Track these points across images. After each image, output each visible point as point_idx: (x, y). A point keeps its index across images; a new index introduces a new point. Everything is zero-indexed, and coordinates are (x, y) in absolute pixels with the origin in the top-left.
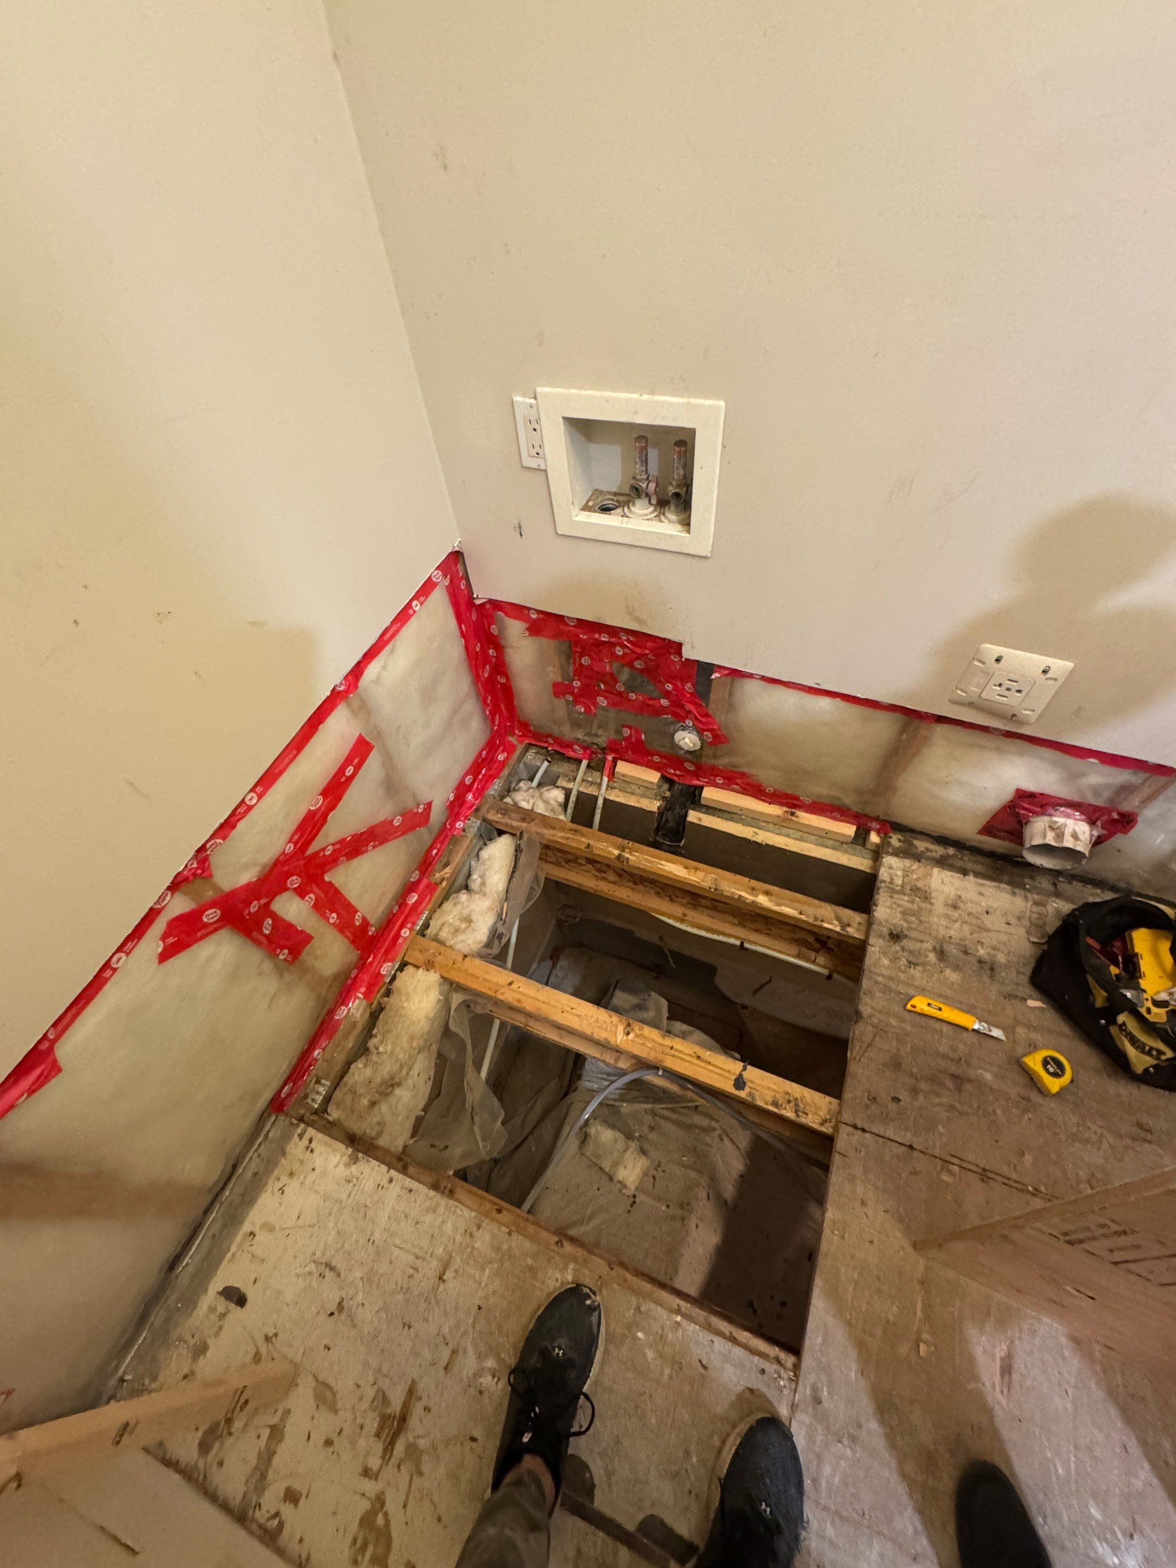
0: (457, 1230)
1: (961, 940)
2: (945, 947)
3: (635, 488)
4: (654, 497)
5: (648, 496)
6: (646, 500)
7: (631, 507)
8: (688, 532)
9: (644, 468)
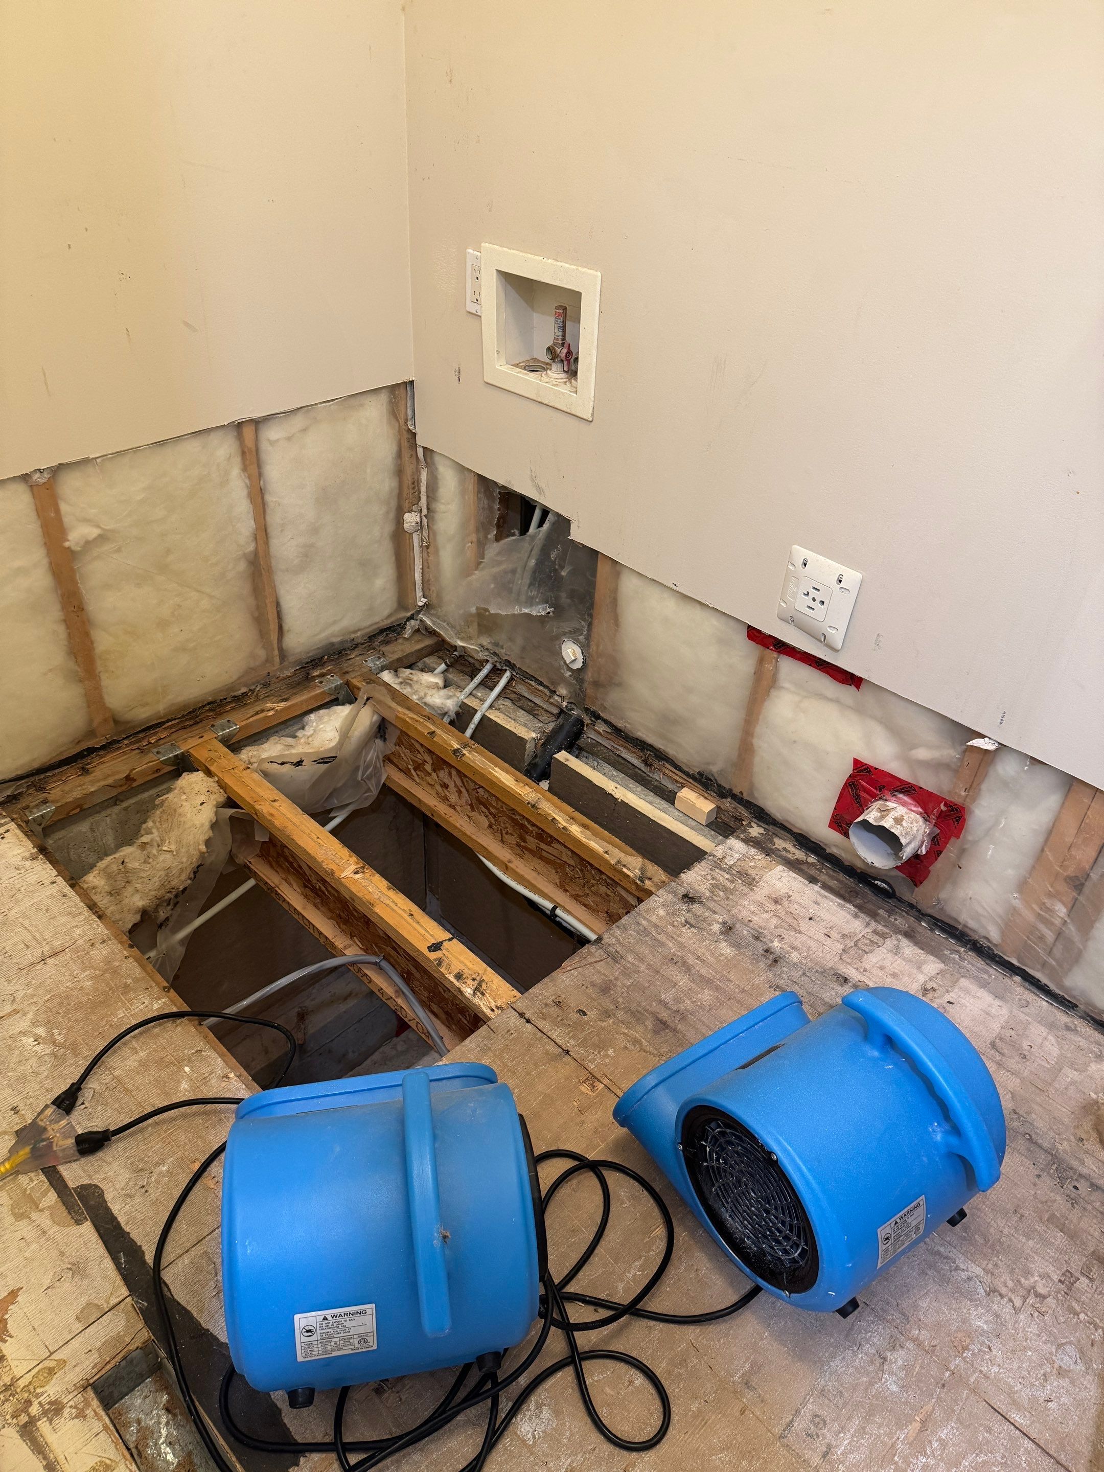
0: (83, 937)
1: (760, 927)
2: (738, 925)
3: (550, 350)
4: (565, 363)
5: (562, 361)
6: (560, 365)
7: (548, 371)
8: (576, 392)
9: (560, 334)
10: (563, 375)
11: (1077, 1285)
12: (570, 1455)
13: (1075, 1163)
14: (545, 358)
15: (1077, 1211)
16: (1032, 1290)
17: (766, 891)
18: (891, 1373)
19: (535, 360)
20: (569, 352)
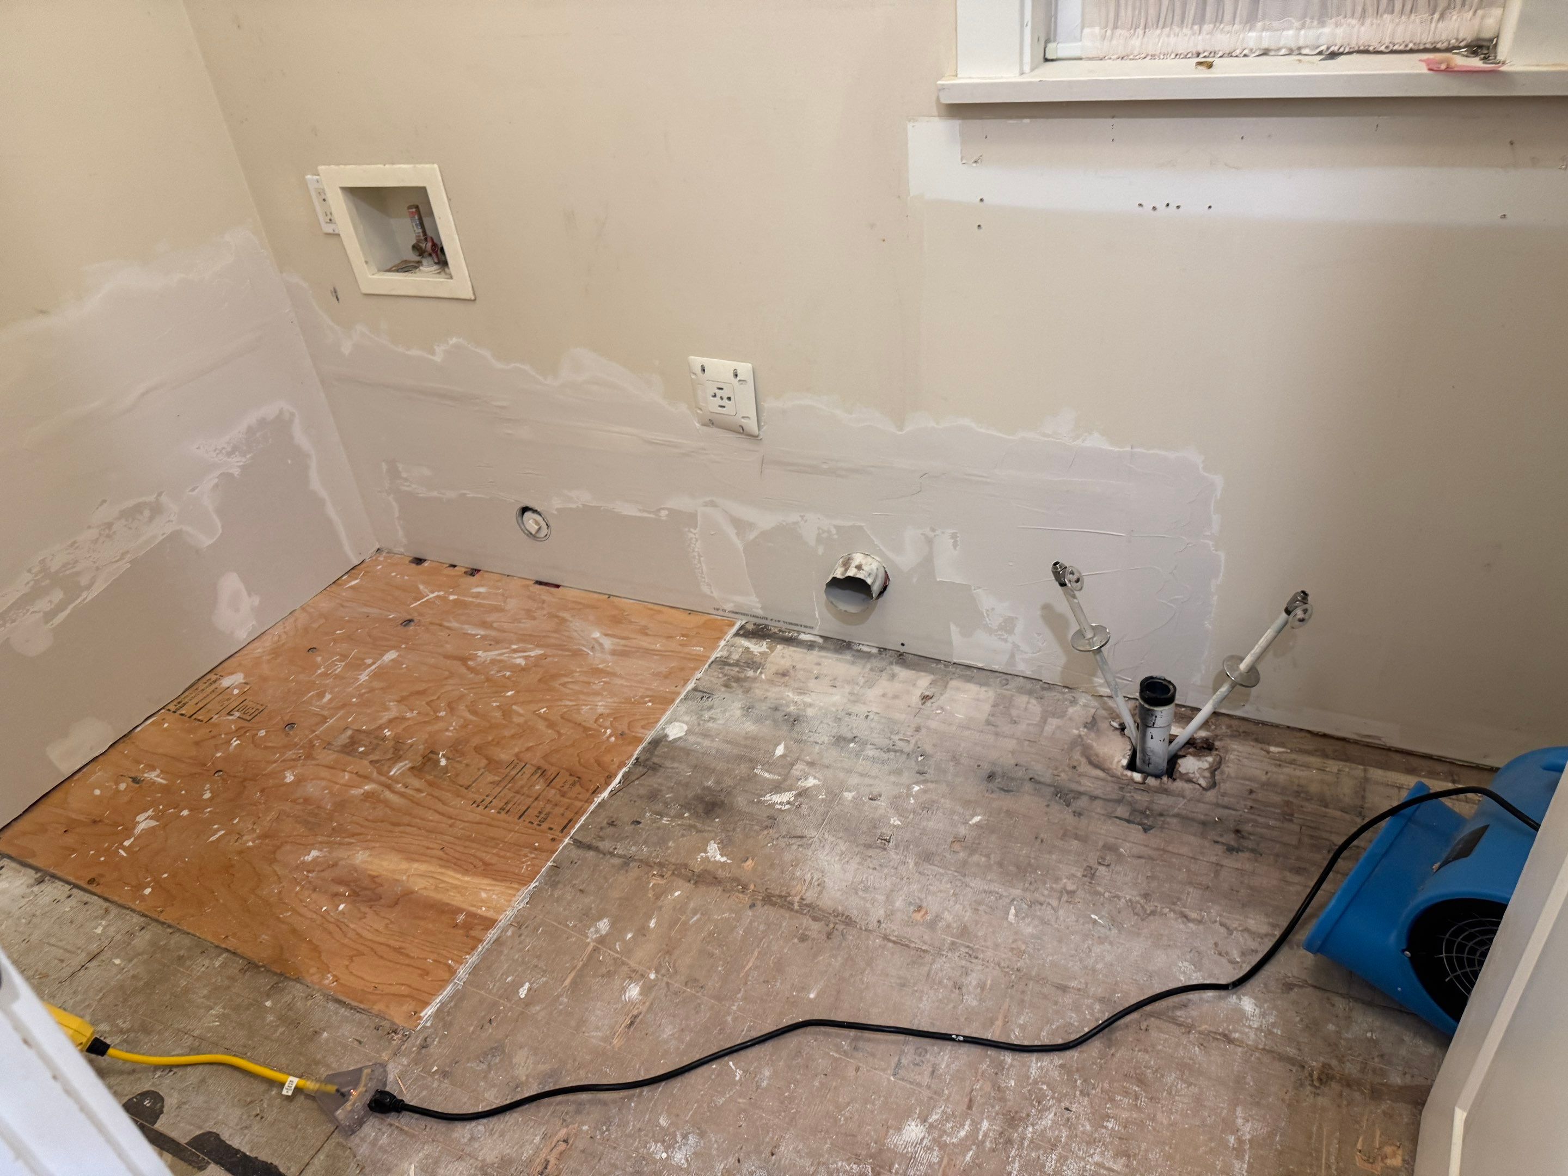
1: (776, 700)
3: (415, 247)
4: (434, 255)
5: (430, 255)
6: (430, 259)
7: (421, 268)
8: (451, 278)
9: (420, 231)
10: (436, 267)
11: (1097, 874)
12: (722, 1161)
13: (1074, 786)
14: (414, 257)
15: (1084, 821)
16: (1064, 890)
17: (774, 669)
18: (969, 993)
19: (405, 261)
20: (434, 245)
